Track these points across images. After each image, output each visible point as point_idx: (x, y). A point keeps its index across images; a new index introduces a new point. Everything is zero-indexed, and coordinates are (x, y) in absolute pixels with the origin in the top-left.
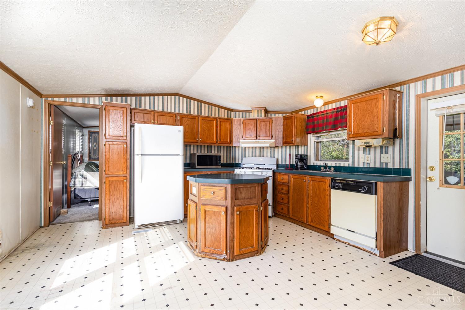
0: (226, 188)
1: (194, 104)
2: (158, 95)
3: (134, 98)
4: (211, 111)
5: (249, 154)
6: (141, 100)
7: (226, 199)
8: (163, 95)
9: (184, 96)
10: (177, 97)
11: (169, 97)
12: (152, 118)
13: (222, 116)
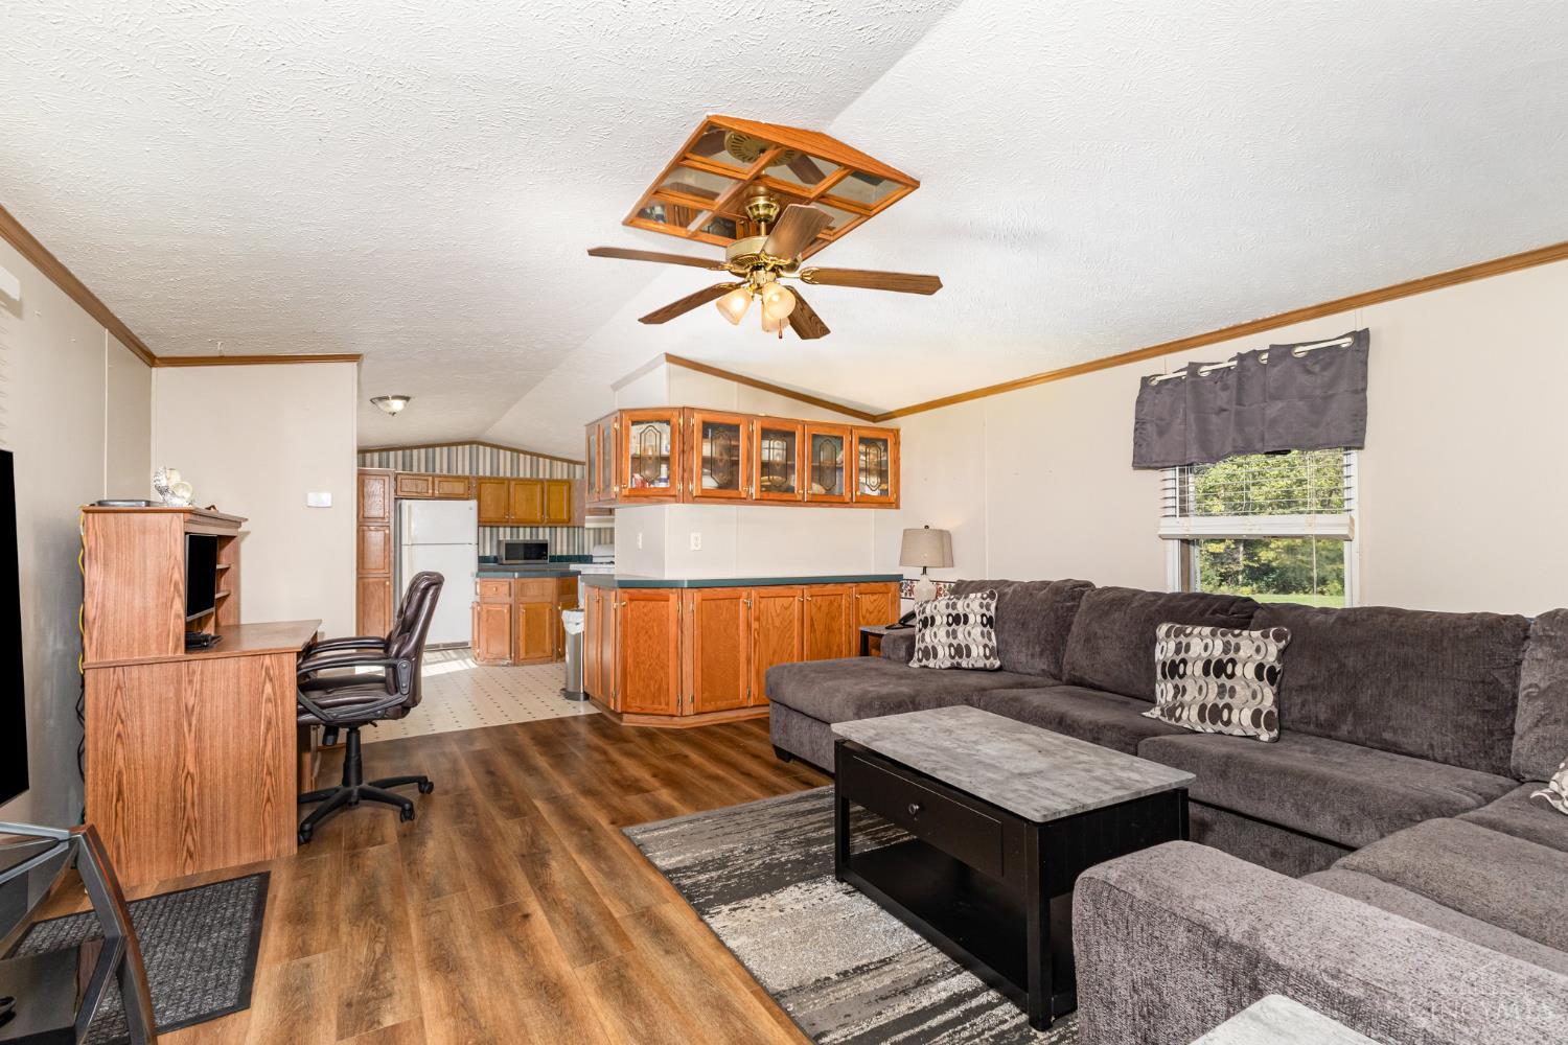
0: (510, 583)
1: (505, 458)
2: (441, 445)
3: (400, 453)
4: (534, 467)
5: (605, 539)
6: (411, 456)
7: (510, 595)
8: (449, 445)
9: (485, 444)
10: (475, 446)
11: (460, 448)
12: (430, 486)
13: (558, 475)
